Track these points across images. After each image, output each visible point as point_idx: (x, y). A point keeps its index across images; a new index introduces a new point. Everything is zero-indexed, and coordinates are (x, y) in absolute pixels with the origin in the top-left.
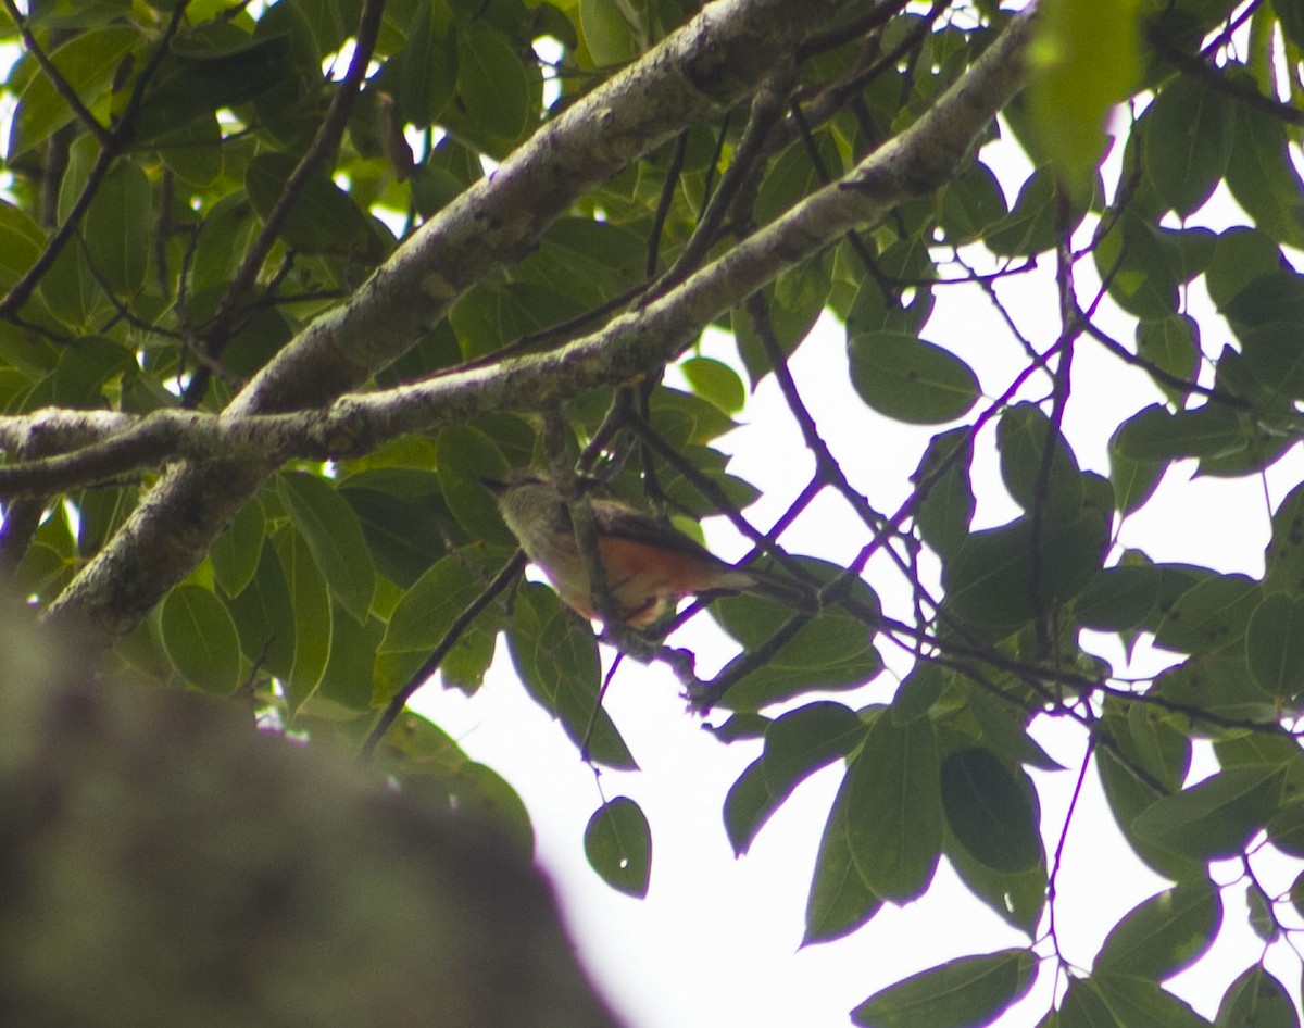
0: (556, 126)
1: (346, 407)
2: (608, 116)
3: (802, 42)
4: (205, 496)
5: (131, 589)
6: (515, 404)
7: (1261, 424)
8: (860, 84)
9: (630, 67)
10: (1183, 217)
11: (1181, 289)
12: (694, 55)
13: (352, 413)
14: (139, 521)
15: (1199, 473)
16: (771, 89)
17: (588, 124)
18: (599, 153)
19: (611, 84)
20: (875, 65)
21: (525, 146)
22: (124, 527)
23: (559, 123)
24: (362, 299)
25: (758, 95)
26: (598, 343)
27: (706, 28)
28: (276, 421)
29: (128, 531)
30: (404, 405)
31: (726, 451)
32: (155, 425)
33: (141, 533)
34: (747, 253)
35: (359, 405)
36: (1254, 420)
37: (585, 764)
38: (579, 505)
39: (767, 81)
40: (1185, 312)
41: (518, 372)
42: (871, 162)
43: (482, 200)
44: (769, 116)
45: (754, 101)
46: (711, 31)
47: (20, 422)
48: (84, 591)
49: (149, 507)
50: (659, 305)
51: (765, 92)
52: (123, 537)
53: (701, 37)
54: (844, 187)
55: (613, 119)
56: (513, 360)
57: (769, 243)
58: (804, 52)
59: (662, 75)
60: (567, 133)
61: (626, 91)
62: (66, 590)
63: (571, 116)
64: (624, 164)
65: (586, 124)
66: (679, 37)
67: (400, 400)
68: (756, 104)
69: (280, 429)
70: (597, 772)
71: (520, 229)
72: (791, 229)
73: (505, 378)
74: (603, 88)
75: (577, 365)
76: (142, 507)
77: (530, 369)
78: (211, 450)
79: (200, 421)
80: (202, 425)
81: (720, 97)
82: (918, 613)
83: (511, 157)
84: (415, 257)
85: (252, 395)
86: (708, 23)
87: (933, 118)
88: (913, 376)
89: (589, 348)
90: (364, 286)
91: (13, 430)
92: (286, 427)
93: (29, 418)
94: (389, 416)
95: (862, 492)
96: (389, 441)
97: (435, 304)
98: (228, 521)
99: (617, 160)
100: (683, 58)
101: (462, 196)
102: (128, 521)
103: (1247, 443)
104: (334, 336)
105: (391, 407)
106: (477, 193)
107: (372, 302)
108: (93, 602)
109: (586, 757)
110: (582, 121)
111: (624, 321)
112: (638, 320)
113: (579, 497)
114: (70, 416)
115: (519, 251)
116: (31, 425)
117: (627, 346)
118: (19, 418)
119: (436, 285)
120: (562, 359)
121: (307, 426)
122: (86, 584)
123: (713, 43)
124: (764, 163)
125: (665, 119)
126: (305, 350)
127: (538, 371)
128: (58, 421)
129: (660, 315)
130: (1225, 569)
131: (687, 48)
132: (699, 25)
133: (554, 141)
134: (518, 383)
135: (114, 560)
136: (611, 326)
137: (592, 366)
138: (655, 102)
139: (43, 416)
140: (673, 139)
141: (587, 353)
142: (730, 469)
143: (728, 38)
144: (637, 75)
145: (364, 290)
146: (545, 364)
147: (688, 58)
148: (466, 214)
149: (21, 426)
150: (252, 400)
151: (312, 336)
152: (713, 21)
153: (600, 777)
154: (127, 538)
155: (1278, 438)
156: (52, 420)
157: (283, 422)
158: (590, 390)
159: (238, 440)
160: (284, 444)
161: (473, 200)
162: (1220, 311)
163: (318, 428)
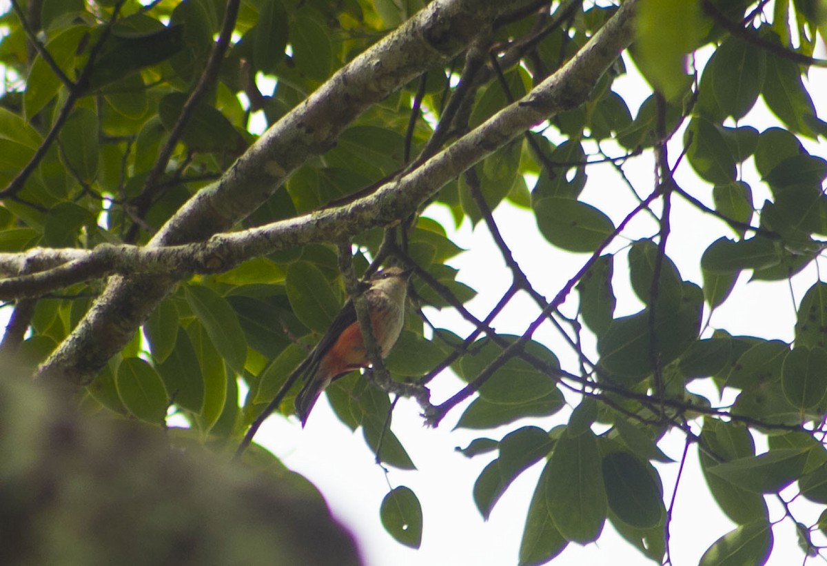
0: (346, 70)
1: (217, 241)
2: (378, 64)
3: (496, 18)
4: (134, 299)
5: (89, 357)
6: (321, 238)
7: (787, 248)
8: (535, 42)
9: (391, 33)
10: (736, 120)
11: (738, 166)
12: (430, 26)
13: (221, 245)
14: (93, 315)
15: (753, 279)
16: (478, 46)
17: (366, 69)
18: (373, 87)
19: (379, 44)
20: (543, 30)
21: (327, 83)
22: (84, 319)
23: (348, 68)
24: (228, 178)
25: (470, 51)
26: (372, 201)
27: (437, 9)
28: (174, 250)
29: (87, 321)
30: (253, 239)
31: (455, 267)
32: (100, 253)
33: (95, 322)
34: (463, 146)
35: (225, 240)
36: (783, 245)
37: (378, 465)
38: (361, 299)
39: (475, 42)
40: (741, 180)
41: (323, 219)
42: (539, 89)
43: (301, 116)
44: (476, 64)
45: (467, 55)
46: (440, 11)
47: (19, 256)
48: (60, 359)
49: (100, 306)
50: (409, 177)
51: (474, 48)
52: (84, 325)
53: (435, 15)
54: (522, 104)
55: (381, 66)
56: (320, 212)
57: (477, 139)
58: (499, 23)
59: (410, 38)
60: (353, 75)
61: (388, 49)
62: (49, 358)
63: (355, 64)
64: (388, 93)
65: (364, 69)
66: (421, 16)
67: (250, 237)
68: (469, 56)
69: (177, 255)
70: (386, 471)
71: (325, 133)
72: (489, 131)
73: (315, 223)
74: (375, 47)
75: (358, 214)
76: (95, 306)
77: (329, 218)
78: (135, 268)
79: (127, 250)
80: (129, 252)
81: (447, 51)
82: (582, 369)
83: (318, 90)
84: (261, 151)
85: (162, 237)
86: (439, 7)
87: (577, 62)
88: (574, 224)
89: (366, 204)
90: (230, 170)
91: (15, 261)
92: (180, 254)
93: (25, 254)
94: (243, 246)
95: (542, 294)
96: (243, 262)
97: (272, 180)
98: (148, 315)
99: (383, 91)
100: (424, 28)
101: (289, 114)
102: (86, 315)
103: (780, 261)
104: (211, 200)
105: (245, 241)
106: (298, 112)
107: (235, 179)
108: (66, 365)
109: (378, 461)
110: (362, 67)
111: (387, 188)
112: (396, 187)
113: (360, 295)
114: (50, 252)
115: (324, 147)
116: (26, 258)
117: (390, 203)
118: (19, 254)
119: (273, 168)
120: (349, 211)
121: (193, 253)
122: (62, 354)
123: (442, 19)
124: (474, 92)
125: (414, 66)
126: (194, 209)
127: (335, 218)
128: (42, 255)
129: (410, 183)
130: (769, 337)
131: (426, 22)
132: (433, 8)
133: (345, 79)
134: (322, 226)
135: (78, 339)
136: (379, 191)
137: (368, 215)
138: (406, 55)
139: (34, 252)
140: (418, 77)
141: (365, 207)
142: (458, 278)
143: (451, 16)
144: (396, 38)
145: (230, 172)
146: (339, 214)
147: (427, 28)
148: (291, 125)
149: (19, 259)
150: (162, 240)
151: (198, 201)
152: (442, 5)
153: (387, 474)
154: (86, 326)
155: (801, 256)
156: (39, 255)
157: (179, 250)
158: (367, 230)
159: (150, 262)
160: (179, 264)
161: (295, 116)
162: (764, 179)
163: (200, 254)
